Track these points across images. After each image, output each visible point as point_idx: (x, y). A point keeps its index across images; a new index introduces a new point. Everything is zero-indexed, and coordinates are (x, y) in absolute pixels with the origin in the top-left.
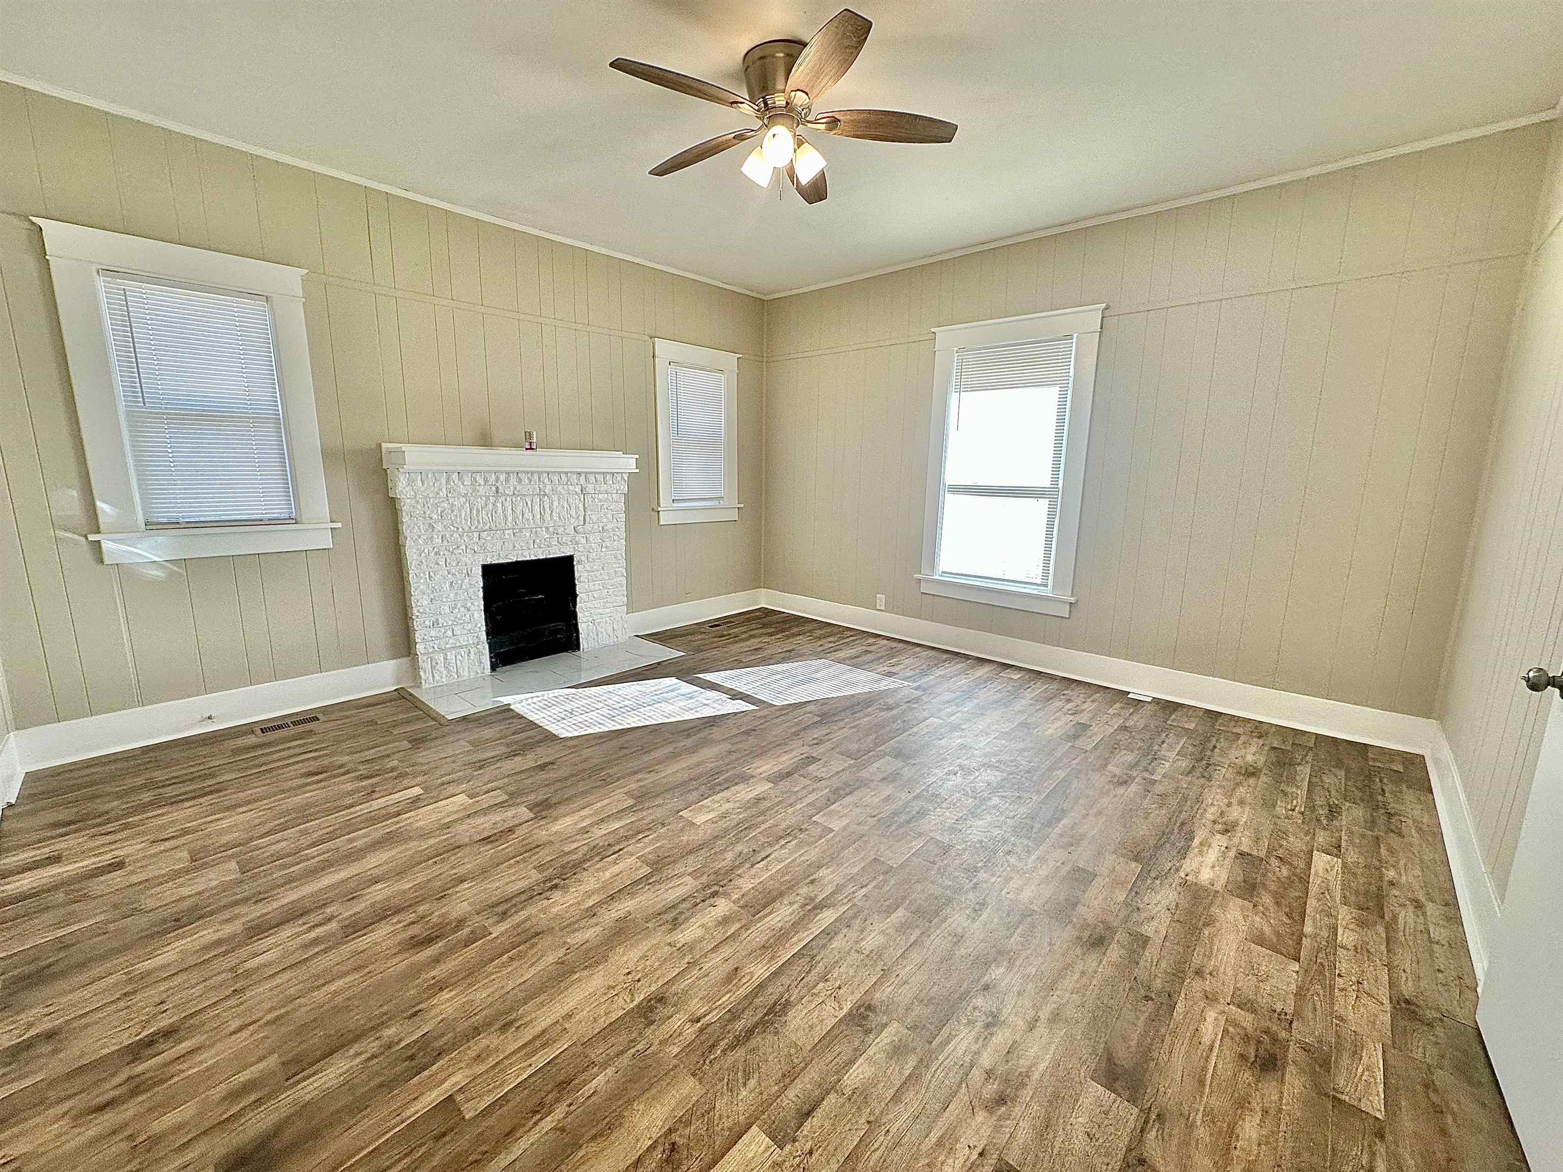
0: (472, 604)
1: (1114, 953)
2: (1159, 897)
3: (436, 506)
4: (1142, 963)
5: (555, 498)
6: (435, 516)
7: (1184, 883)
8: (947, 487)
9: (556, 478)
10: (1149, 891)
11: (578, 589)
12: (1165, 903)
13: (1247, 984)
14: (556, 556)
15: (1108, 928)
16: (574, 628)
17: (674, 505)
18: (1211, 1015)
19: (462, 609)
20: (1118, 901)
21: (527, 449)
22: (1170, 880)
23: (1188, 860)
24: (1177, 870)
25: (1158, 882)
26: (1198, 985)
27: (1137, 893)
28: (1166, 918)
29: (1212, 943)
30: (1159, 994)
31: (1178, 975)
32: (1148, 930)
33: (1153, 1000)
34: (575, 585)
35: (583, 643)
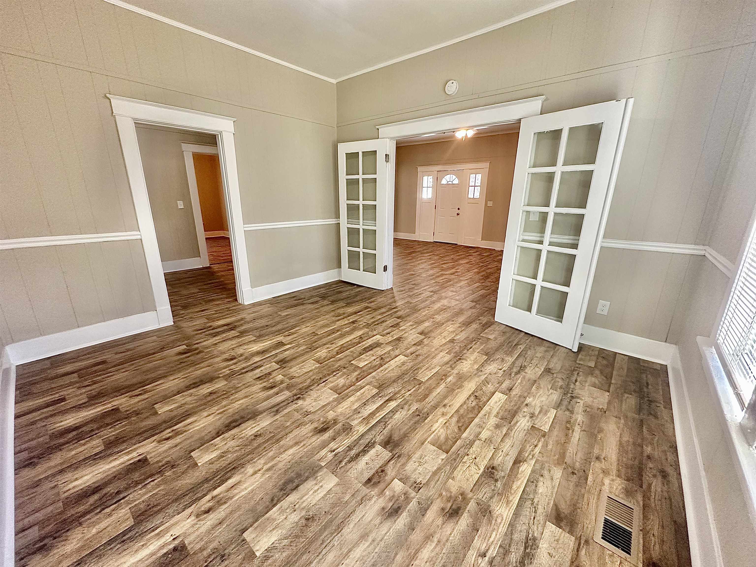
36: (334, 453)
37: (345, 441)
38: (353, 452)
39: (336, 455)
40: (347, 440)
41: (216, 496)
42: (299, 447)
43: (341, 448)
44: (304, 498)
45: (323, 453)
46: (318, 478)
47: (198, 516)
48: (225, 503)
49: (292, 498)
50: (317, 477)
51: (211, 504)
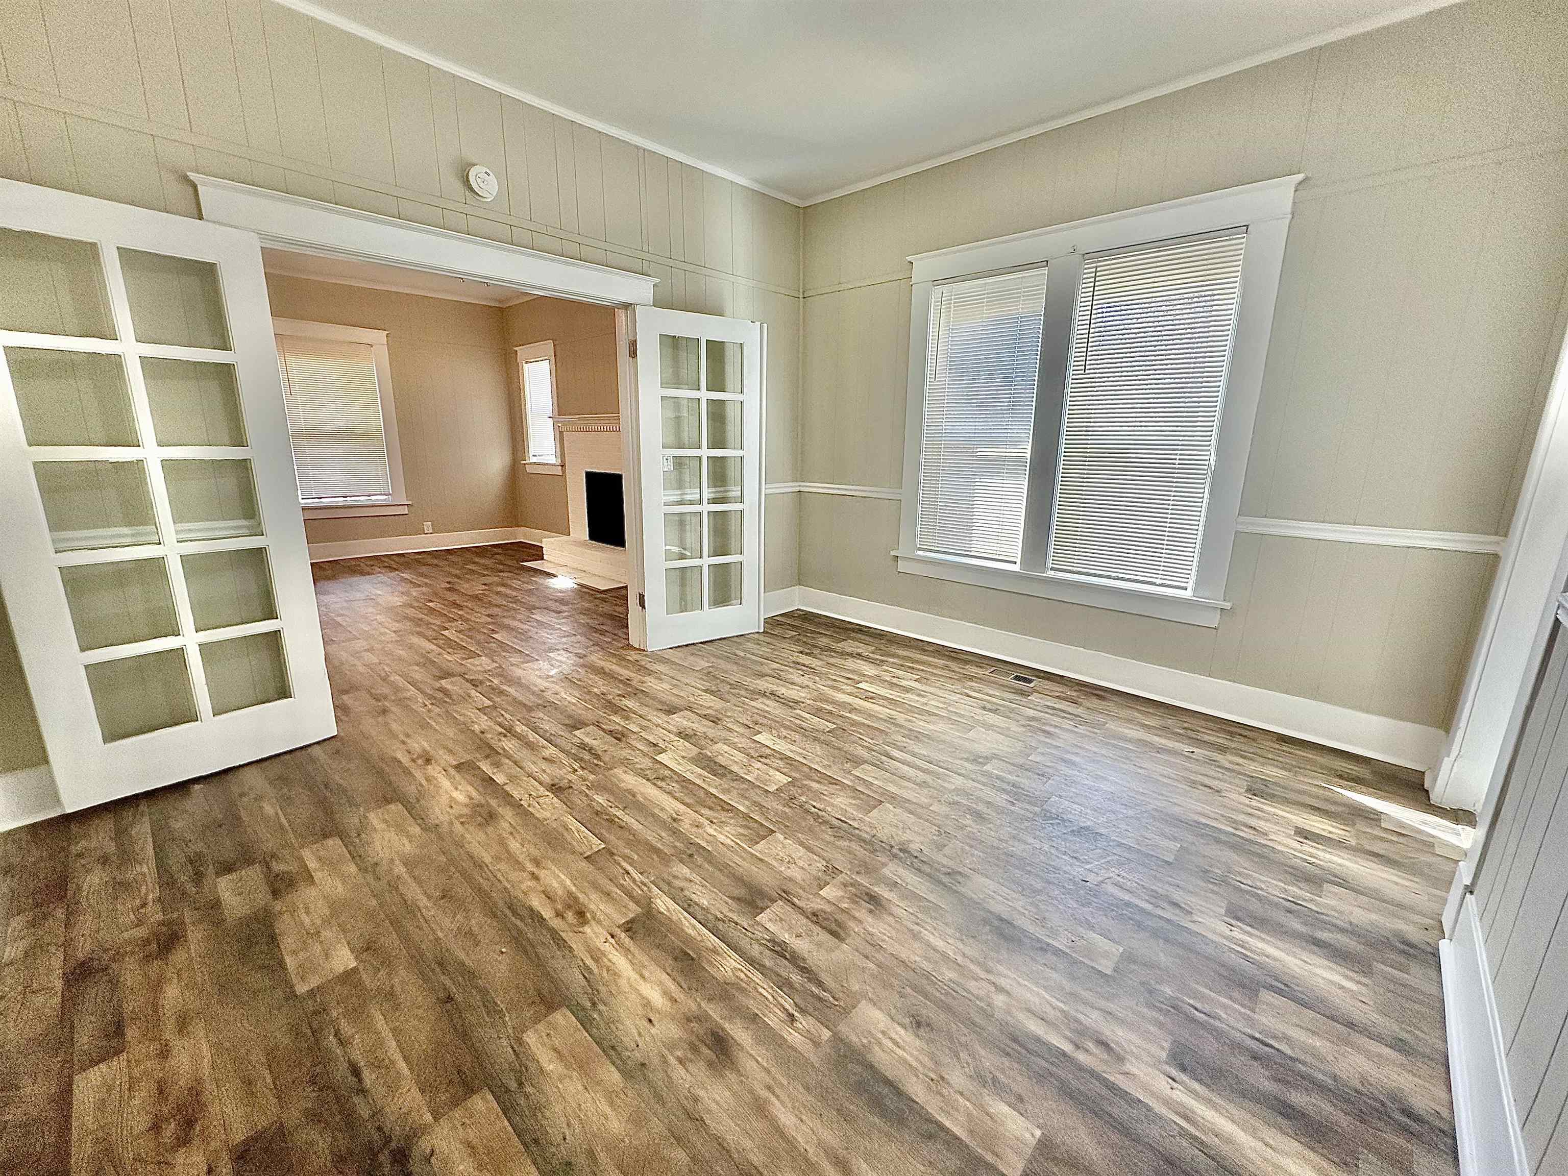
36: (796, 1014)
37: (765, 993)
38: (796, 978)
39: (802, 1011)
40: (761, 990)
41: (1071, 1041)
42: (773, 1099)
43: (783, 1002)
44: (914, 1064)
45: (793, 1037)
46: (865, 1041)
47: (1120, 1059)
48: (1077, 1021)
49: (916, 1089)
50: (864, 1046)
51: (1090, 1044)
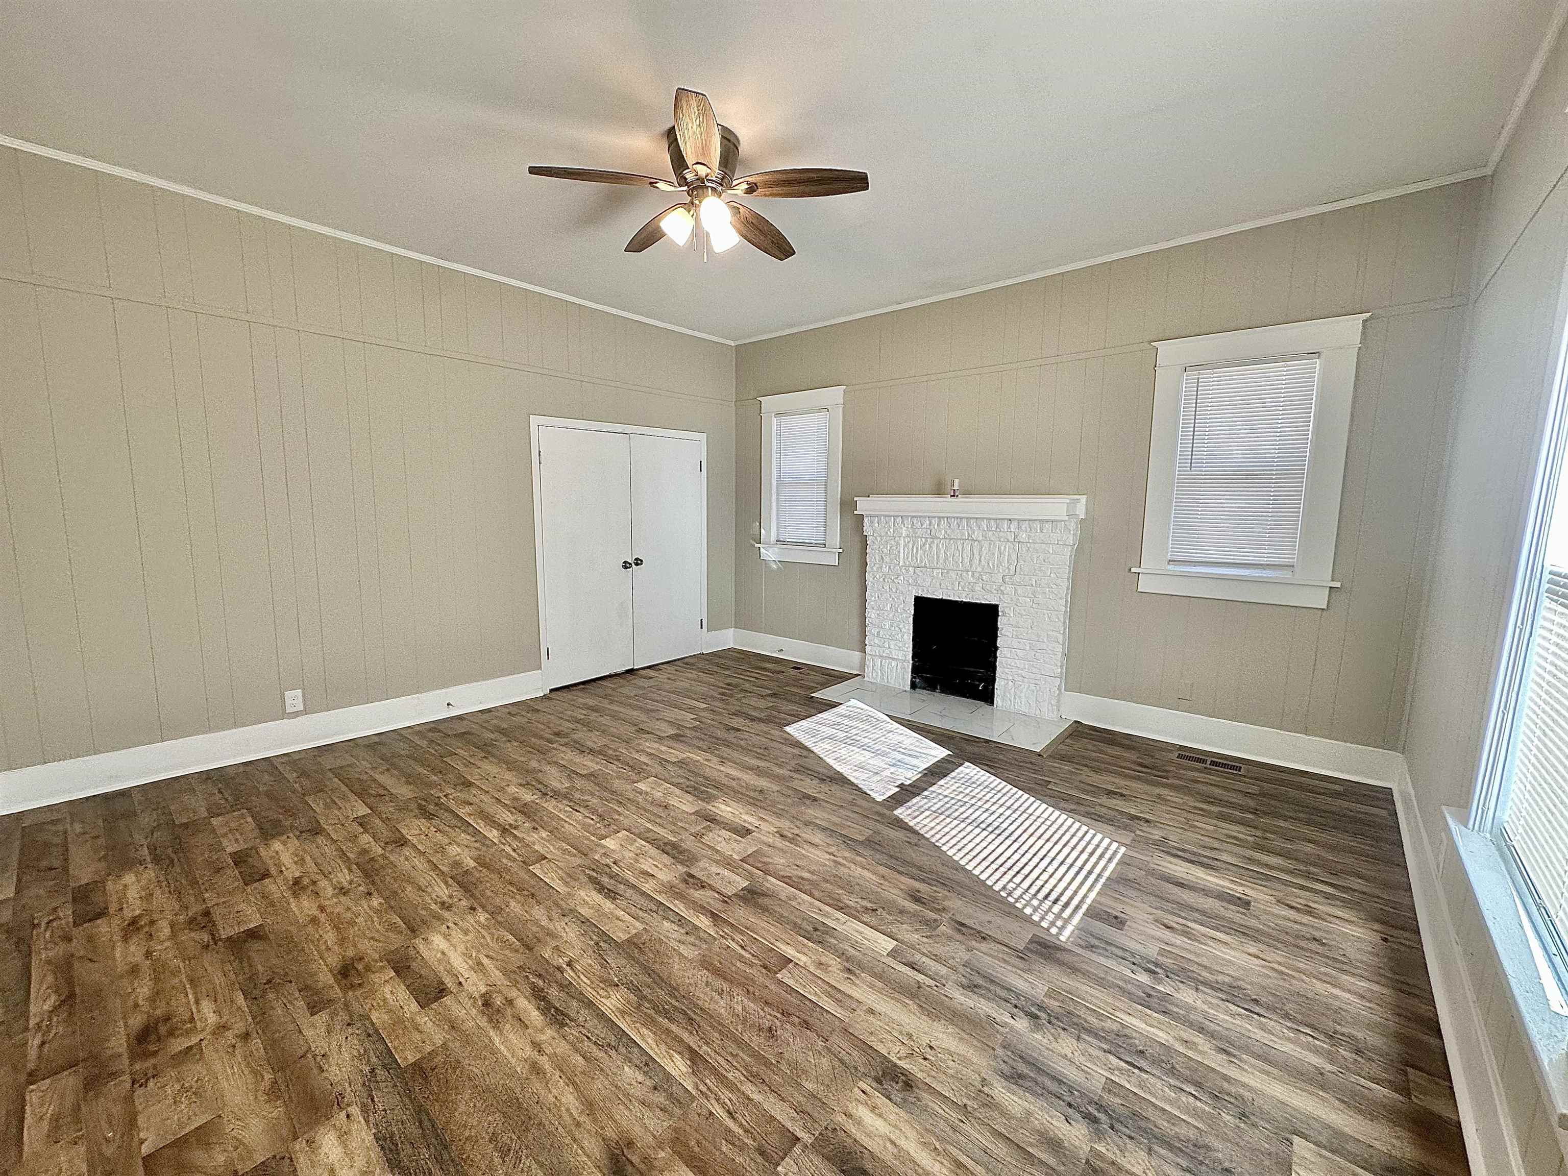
0: (904, 626)
1: (325, 978)
2: (346, 1056)
3: (887, 542)
4: (297, 994)
5: (986, 545)
6: (885, 551)
7: (339, 1102)
8: (1546, 576)
9: (984, 524)
10: (362, 1051)
11: (1000, 642)
12: (334, 1059)
13: (193, 1072)
14: (979, 602)
15: (352, 987)
16: (991, 680)
17: (1170, 567)
18: (212, 1018)
19: (897, 629)
20: (373, 1011)
21: (952, 496)
22: (359, 1087)
23: (369, 1139)
24: (365, 1110)
25: (367, 1069)
26: (239, 1027)
27: (369, 1035)
28: (319, 1045)
29: (255, 1073)
30: (264, 991)
31: (261, 1017)
32: (322, 1018)
33: (265, 984)
34: (997, 636)
35: (997, 699)
